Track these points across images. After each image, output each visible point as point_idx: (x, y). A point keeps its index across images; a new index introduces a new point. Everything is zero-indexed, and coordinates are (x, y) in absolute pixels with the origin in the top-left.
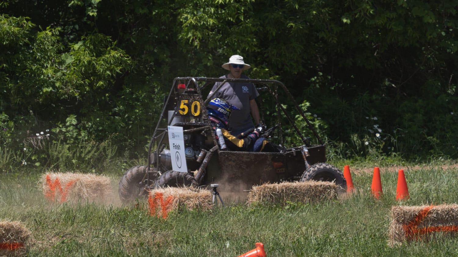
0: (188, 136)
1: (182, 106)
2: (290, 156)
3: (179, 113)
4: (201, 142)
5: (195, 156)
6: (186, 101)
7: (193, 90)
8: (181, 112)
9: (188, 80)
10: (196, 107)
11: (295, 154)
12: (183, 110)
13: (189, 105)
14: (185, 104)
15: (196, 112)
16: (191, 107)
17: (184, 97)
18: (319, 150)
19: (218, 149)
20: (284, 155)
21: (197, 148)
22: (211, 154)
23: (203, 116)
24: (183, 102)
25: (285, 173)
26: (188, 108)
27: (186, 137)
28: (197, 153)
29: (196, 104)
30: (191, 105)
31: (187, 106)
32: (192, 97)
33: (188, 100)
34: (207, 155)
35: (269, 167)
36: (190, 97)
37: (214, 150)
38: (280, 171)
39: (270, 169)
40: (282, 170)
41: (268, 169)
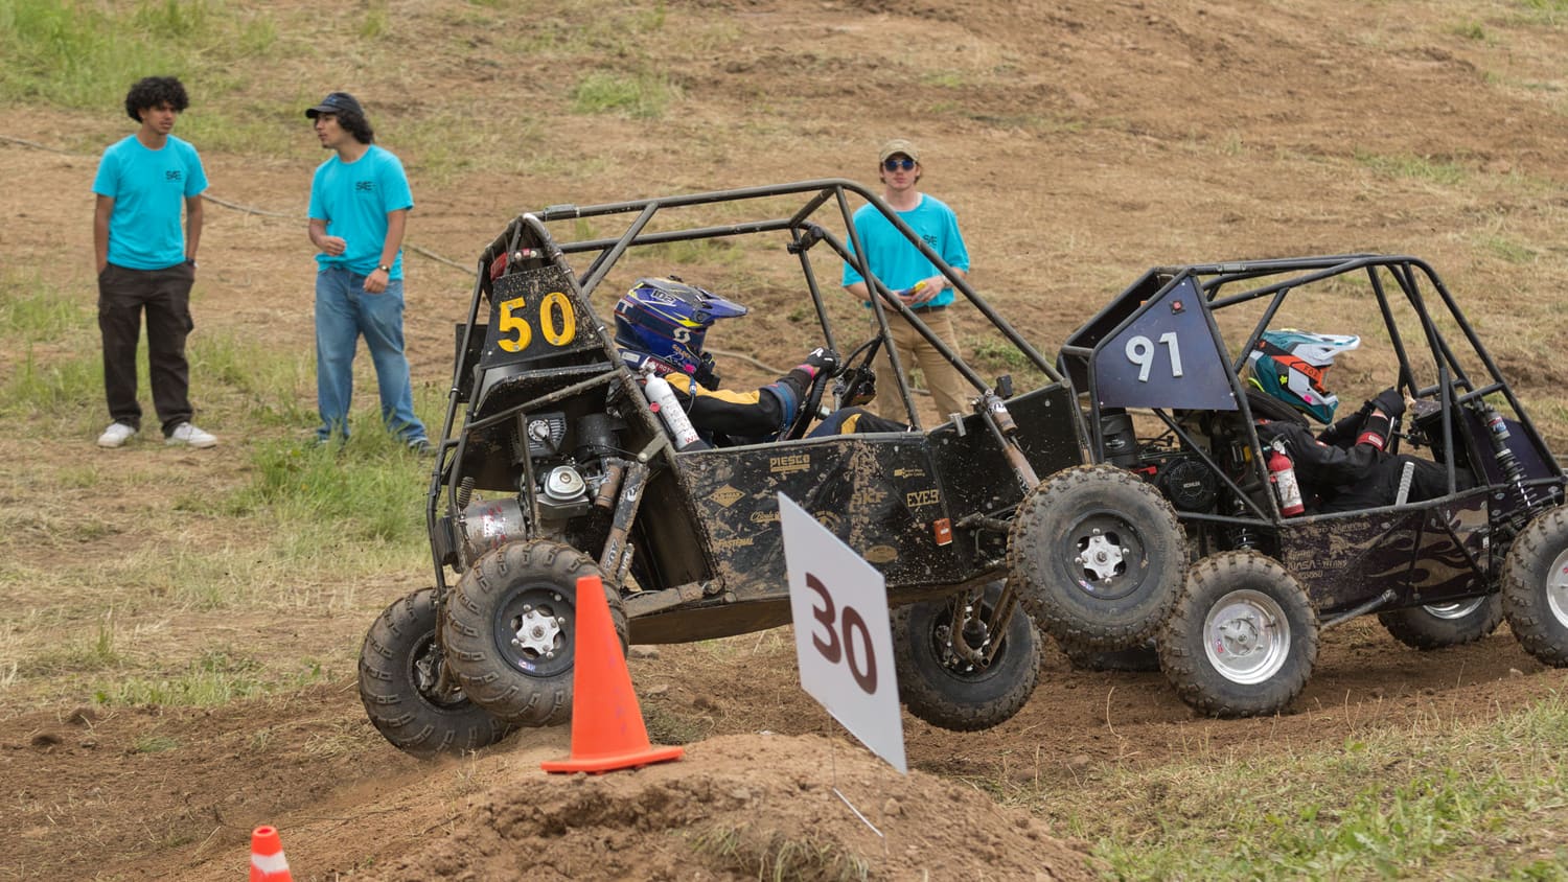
0: (548, 424)
1: (506, 323)
2: (945, 441)
3: (499, 350)
4: (603, 438)
5: (589, 490)
6: (520, 302)
7: (534, 254)
8: (507, 345)
10: (556, 311)
11: (962, 432)
12: (514, 334)
13: (531, 314)
14: (514, 313)
15: (559, 330)
16: (539, 316)
17: (506, 287)
18: (1047, 404)
19: (670, 447)
20: (921, 440)
21: (590, 465)
22: (643, 470)
23: (589, 339)
24: (505, 308)
25: (939, 504)
26: (530, 324)
27: (540, 428)
28: (595, 481)
29: (555, 304)
30: (538, 310)
31: (522, 317)
32: (536, 282)
33: (524, 294)
34: (631, 476)
35: (877, 490)
36: (530, 284)
37: (654, 453)
38: (922, 501)
39: (879, 495)
40: (929, 496)
41: (874, 497)
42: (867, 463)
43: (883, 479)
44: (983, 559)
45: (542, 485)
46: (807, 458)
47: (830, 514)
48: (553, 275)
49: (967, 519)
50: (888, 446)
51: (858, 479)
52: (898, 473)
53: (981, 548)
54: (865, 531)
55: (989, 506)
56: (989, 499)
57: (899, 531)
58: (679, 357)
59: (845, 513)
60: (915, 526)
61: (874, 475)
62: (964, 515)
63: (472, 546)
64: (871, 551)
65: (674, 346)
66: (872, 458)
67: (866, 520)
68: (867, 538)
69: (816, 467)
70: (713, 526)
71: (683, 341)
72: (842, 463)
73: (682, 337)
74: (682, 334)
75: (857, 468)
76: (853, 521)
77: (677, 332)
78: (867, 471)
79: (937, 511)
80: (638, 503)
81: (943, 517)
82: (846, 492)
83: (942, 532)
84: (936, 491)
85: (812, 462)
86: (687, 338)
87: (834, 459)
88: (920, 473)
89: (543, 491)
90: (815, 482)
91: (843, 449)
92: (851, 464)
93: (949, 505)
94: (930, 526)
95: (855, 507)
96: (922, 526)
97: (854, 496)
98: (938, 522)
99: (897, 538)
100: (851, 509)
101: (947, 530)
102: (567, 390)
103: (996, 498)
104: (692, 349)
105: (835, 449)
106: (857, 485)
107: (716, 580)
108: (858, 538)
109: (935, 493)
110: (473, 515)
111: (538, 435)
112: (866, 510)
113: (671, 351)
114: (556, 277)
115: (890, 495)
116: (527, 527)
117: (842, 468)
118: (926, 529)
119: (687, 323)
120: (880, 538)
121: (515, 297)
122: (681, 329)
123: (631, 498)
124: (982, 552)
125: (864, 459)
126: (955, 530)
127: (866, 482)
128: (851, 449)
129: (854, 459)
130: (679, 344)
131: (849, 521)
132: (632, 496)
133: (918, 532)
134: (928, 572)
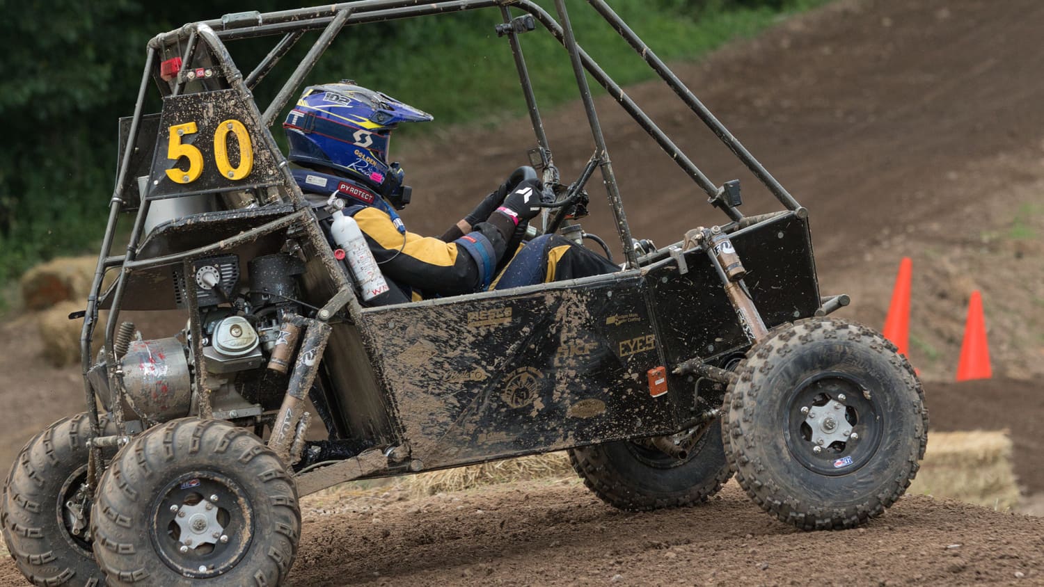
0: (219, 269)
1: (175, 150)
2: (665, 280)
3: (167, 180)
4: (280, 287)
5: (262, 345)
6: (190, 128)
7: (209, 73)
8: (176, 175)
9: (184, 40)
10: (231, 139)
11: (683, 269)
12: (183, 163)
13: (204, 142)
14: (184, 139)
15: (235, 163)
16: (213, 143)
17: (177, 108)
18: (781, 235)
19: (355, 303)
20: (638, 280)
21: (265, 315)
22: (325, 329)
23: (267, 174)
24: (175, 132)
25: (655, 351)
26: (202, 152)
27: (209, 277)
28: (269, 332)
29: (230, 132)
30: (212, 137)
31: (193, 144)
32: (210, 105)
33: (197, 118)
34: (310, 336)
35: (586, 341)
36: (204, 108)
37: (337, 308)
38: (635, 348)
39: (587, 346)
40: (643, 342)
41: (582, 349)
42: (576, 314)
43: (594, 328)
44: (702, 407)
45: (210, 337)
46: (508, 311)
47: (532, 369)
48: (229, 99)
49: (686, 365)
50: (599, 291)
51: (565, 330)
52: (610, 320)
53: (700, 394)
54: (571, 384)
55: (711, 348)
56: (711, 341)
57: (608, 384)
58: (362, 164)
59: (550, 367)
60: (627, 376)
61: (583, 326)
62: (682, 361)
63: (129, 400)
64: (576, 406)
65: (357, 152)
66: (583, 307)
67: (572, 373)
68: (572, 392)
69: (519, 320)
70: (399, 387)
71: (365, 145)
72: (548, 315)
73: (363, 141)
74: (363, 136)
75: (565, 319)
76: (558, 376)
77: (357, 136)
78: (576, 322)
79: (651, 359)
80: (316, 368)
81: (658, 364)
82: (551, 346)
83: (657, 383)
84: (653, 337)
85: (514, 315)
86: (369, 141)
87: (539, 310)
88: (634, 317)
89: (210, 344)
90: (516, 337)
91: (550, 300)
92: (558, 315)
93: (665, 350)
94: (643, 376)
95: (561, 361)
96: (635, 376)
97: (559, 350)
98: (653, 372)
99: (606, 390)
100: (556, 362)
101: (662, 380)
102: (242, 235)
103: (718, 340)
104: (376, 154)
105: (541, 301)
106: (563, 337)
107: (401, 447)
108: (563, 393)
109: (652, 338)
110: (131, 362)
111: (206, 283)
112: (573, 363)
113: (354, 158)
114: (233, 102)
115: (600, 346)
116: (192, 376)
117: (549, 318)
118: (639, 379)
119: (368, 124)
120: (587, 391)
121: (186, 120)
122: (361, 132)
123: (309, 363)
124: (700, 398)
125: (574, 309)
126: (671, 378)
127: (574, 334)
128: (559, 300)
129: (562, 310)
130: (361, 149)
131: (553, 376)
132: (308, 360)
133: (630, 383)
134: (639, 424)
